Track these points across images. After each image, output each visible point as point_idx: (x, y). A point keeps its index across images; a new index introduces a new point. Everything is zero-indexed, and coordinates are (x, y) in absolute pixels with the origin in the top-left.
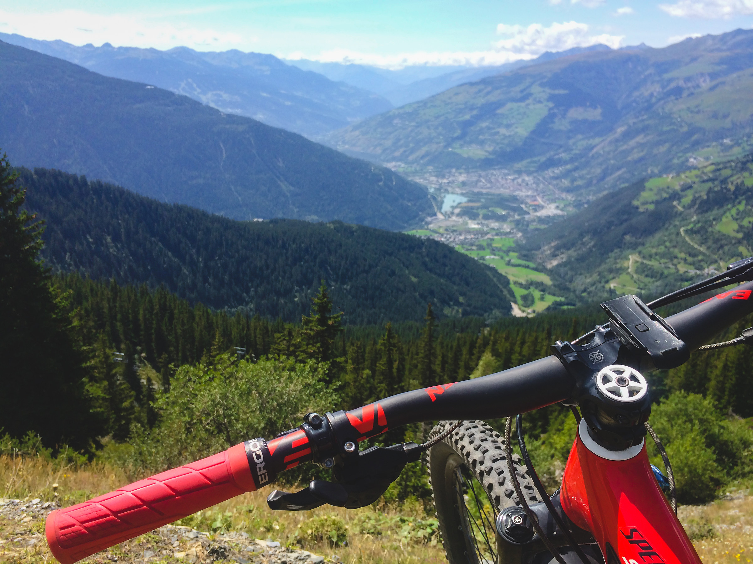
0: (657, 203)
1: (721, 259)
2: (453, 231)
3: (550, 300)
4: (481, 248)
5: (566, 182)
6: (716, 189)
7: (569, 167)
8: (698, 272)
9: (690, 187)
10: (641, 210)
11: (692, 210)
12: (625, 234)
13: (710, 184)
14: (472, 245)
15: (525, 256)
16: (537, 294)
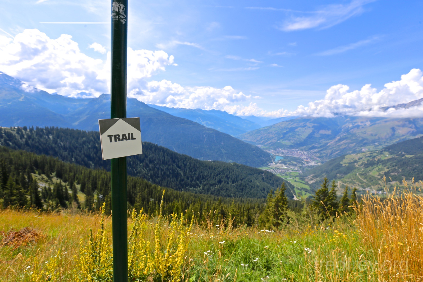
0: (349, 163)
1: (372, 185)
2: (278, 169)
3: (308, 195)
4: (286, 175)
5: (318, 155)
6: (370, 160)
7: (320, 149)
8: (363, 189)
9: (361, 159)
10: (343, 165)
11: (362, 167)
12: (337, 173)
13: (369, 158)
14: (283, 173)
15: (302, 179)
16: (304, 192)
